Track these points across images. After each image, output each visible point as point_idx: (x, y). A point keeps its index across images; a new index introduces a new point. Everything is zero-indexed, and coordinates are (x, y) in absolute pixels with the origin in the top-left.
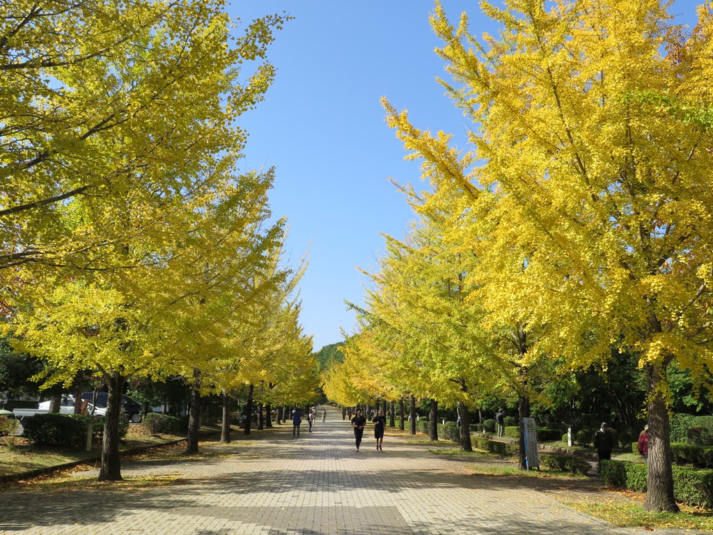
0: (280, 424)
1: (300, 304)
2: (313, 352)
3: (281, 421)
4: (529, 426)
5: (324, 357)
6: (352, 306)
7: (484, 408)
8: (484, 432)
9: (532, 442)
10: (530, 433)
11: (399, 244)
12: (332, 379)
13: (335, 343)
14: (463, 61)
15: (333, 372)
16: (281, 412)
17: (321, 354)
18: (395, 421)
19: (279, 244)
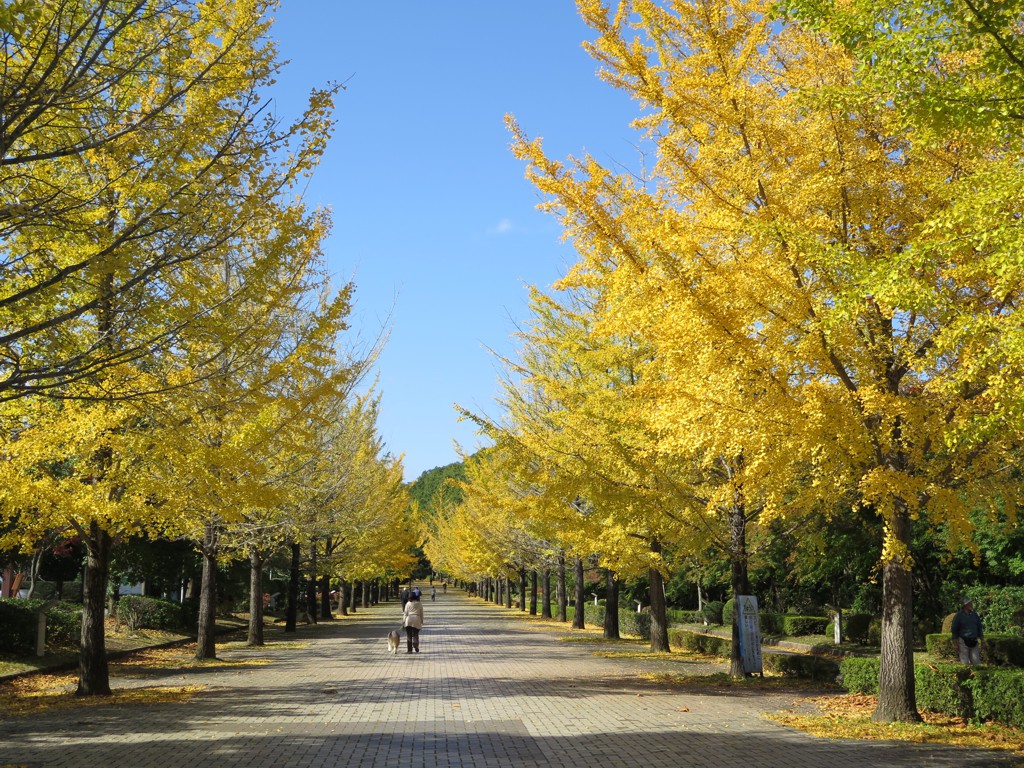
0: (346, 614)
1: (379, 398)
2: (405, 482)
3: (348, 609)
4: (746, 608)
5: (426, 492)
6: (467, 414)
7: (706, 582)
8: (706, 624)
9: (752, 634)
10: (748, 620)
11: (551, 303)
12: (442, 531)
13: (446, 464)
14: (623, 62)
15: (442, 518)
16: (347, 595)
17: (420, 483)
18: (552, 606)
19: (344, 326)
